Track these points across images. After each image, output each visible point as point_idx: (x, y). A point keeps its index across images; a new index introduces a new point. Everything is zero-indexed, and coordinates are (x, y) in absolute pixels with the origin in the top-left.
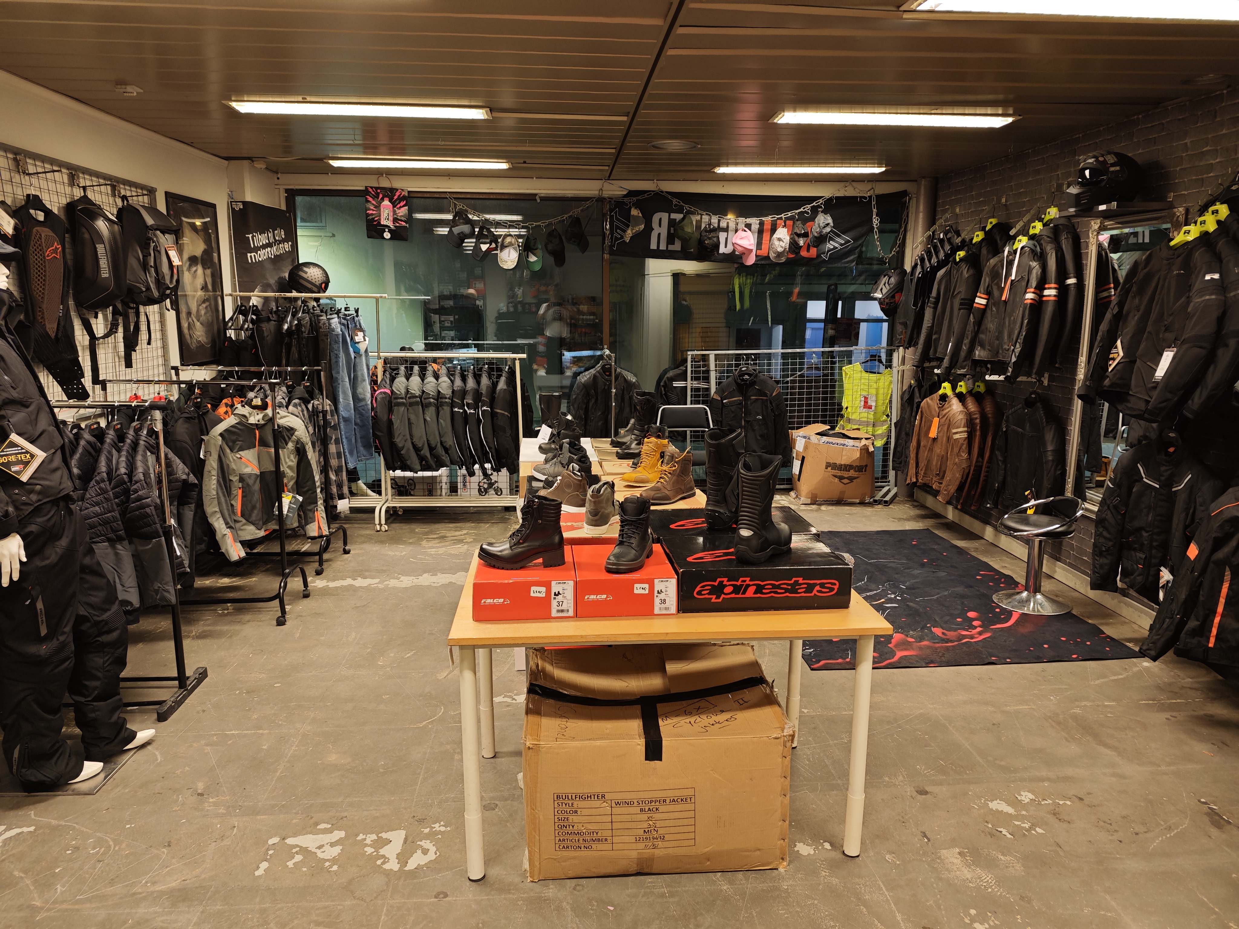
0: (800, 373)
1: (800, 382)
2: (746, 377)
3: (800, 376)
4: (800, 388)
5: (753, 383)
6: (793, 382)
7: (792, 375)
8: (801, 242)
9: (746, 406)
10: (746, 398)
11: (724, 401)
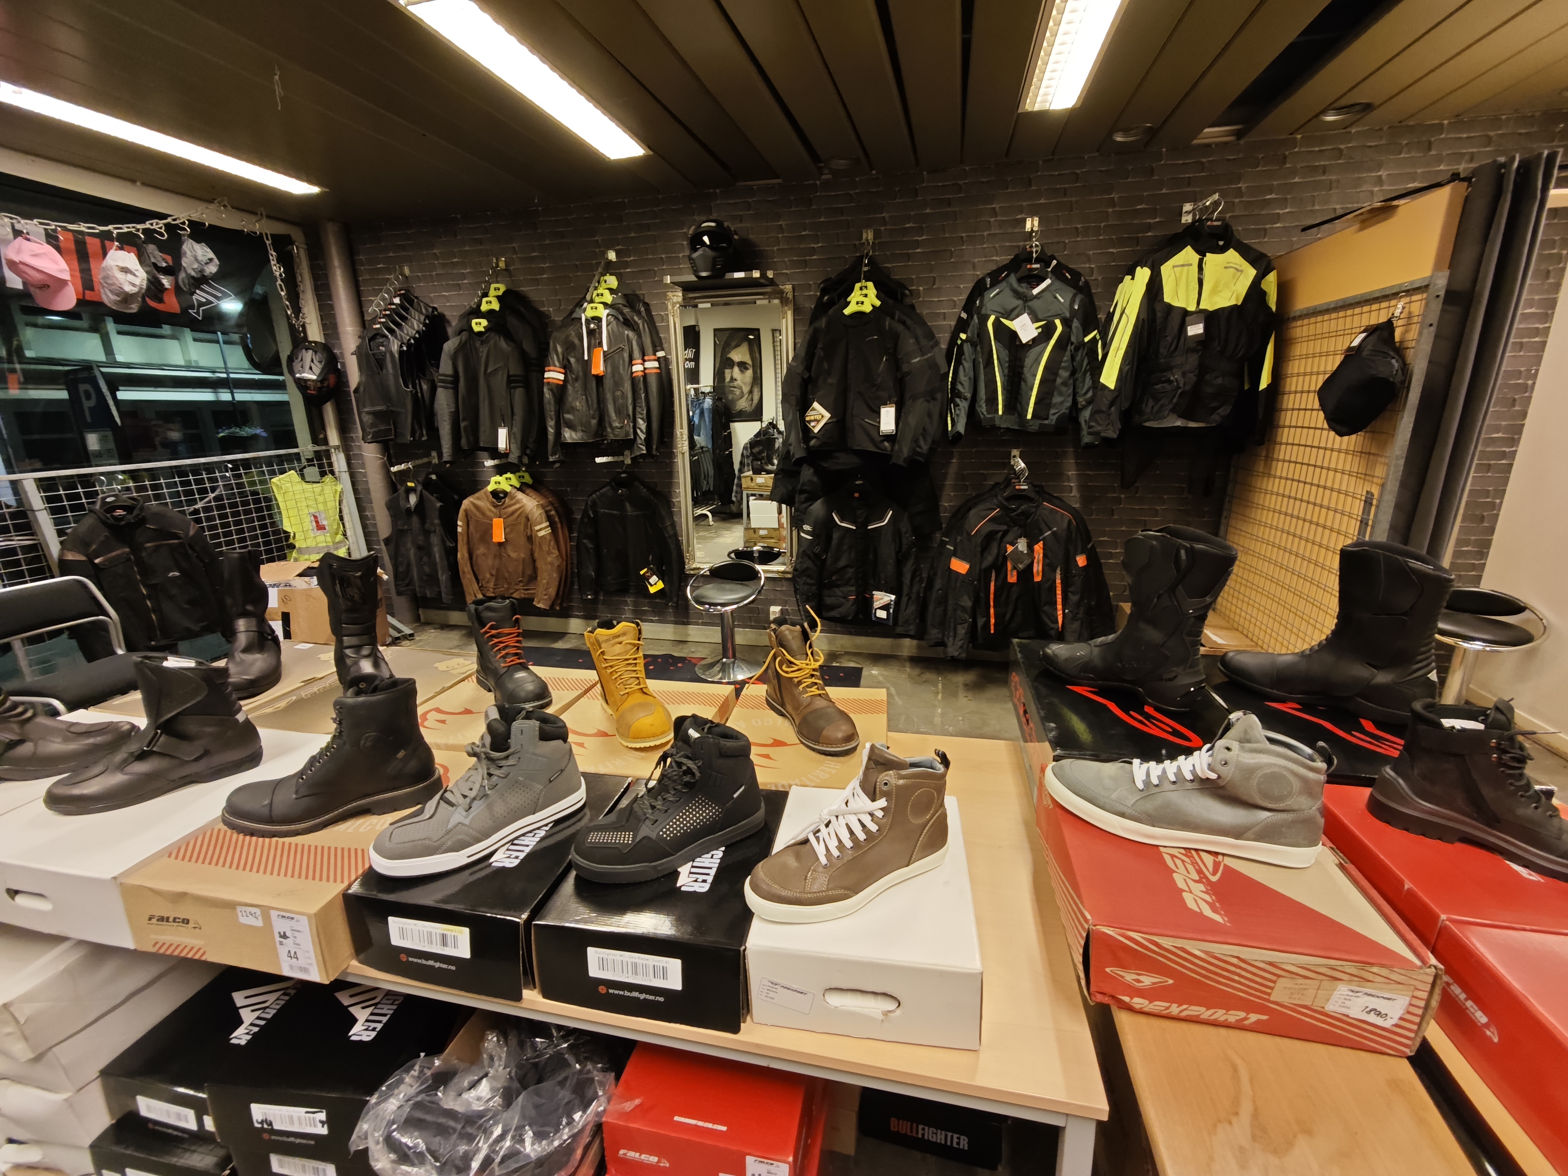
0: (213, 495)
1: (219, 508)
2: (119, 512)
3: (216, 499)
4: (221, 517)
5: (142, 521)
6: (207, 509)
7: (201, 499)
8: (166, 282)
9: (140, 562)
10: (136, 549)
11: (97, 561)
